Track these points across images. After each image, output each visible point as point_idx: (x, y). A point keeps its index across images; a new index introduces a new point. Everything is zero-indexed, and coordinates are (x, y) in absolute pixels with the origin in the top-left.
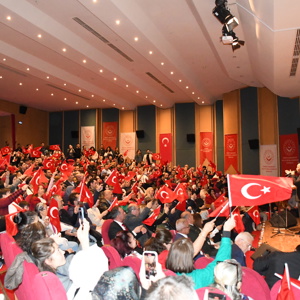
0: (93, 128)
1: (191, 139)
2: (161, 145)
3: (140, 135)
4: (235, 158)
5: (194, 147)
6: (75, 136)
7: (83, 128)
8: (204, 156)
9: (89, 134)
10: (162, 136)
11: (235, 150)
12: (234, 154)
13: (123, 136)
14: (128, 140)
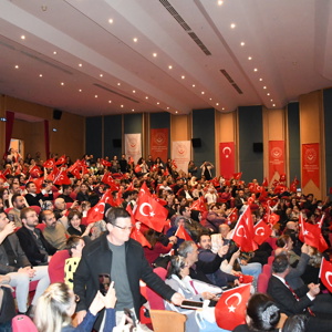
0: (139, 135)
1: (258, 148)
2: (222, 156)
3: (196, 144)
4: (317, 171)
5: (261, 158)
6: (118, 144)
7: (126, 136)
8: (273, 169)
9: (135, 143)
10: (222, 145)
11: (316, 162)
12: (314, 167)
13: (174, 144)
14: (182, 150)
